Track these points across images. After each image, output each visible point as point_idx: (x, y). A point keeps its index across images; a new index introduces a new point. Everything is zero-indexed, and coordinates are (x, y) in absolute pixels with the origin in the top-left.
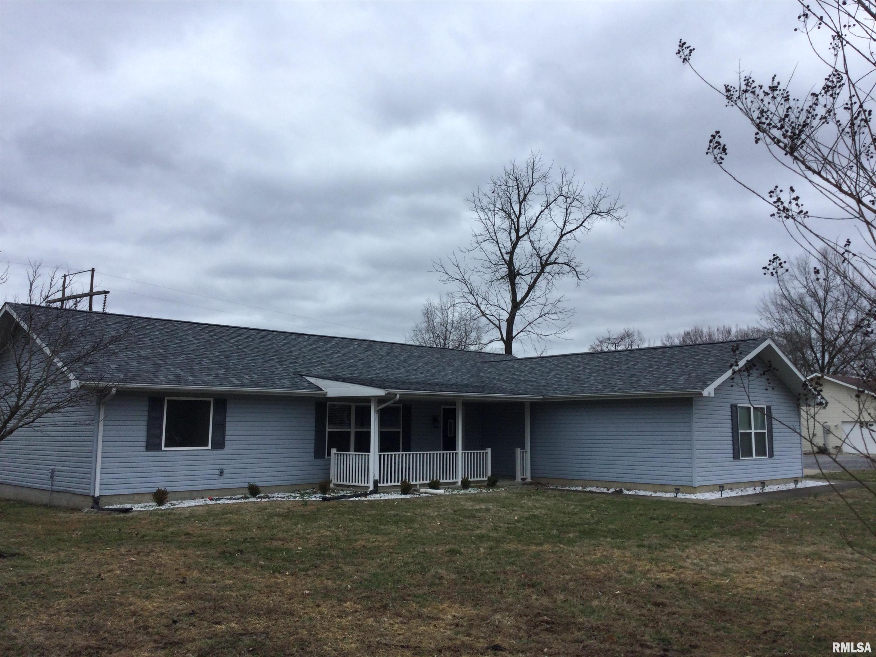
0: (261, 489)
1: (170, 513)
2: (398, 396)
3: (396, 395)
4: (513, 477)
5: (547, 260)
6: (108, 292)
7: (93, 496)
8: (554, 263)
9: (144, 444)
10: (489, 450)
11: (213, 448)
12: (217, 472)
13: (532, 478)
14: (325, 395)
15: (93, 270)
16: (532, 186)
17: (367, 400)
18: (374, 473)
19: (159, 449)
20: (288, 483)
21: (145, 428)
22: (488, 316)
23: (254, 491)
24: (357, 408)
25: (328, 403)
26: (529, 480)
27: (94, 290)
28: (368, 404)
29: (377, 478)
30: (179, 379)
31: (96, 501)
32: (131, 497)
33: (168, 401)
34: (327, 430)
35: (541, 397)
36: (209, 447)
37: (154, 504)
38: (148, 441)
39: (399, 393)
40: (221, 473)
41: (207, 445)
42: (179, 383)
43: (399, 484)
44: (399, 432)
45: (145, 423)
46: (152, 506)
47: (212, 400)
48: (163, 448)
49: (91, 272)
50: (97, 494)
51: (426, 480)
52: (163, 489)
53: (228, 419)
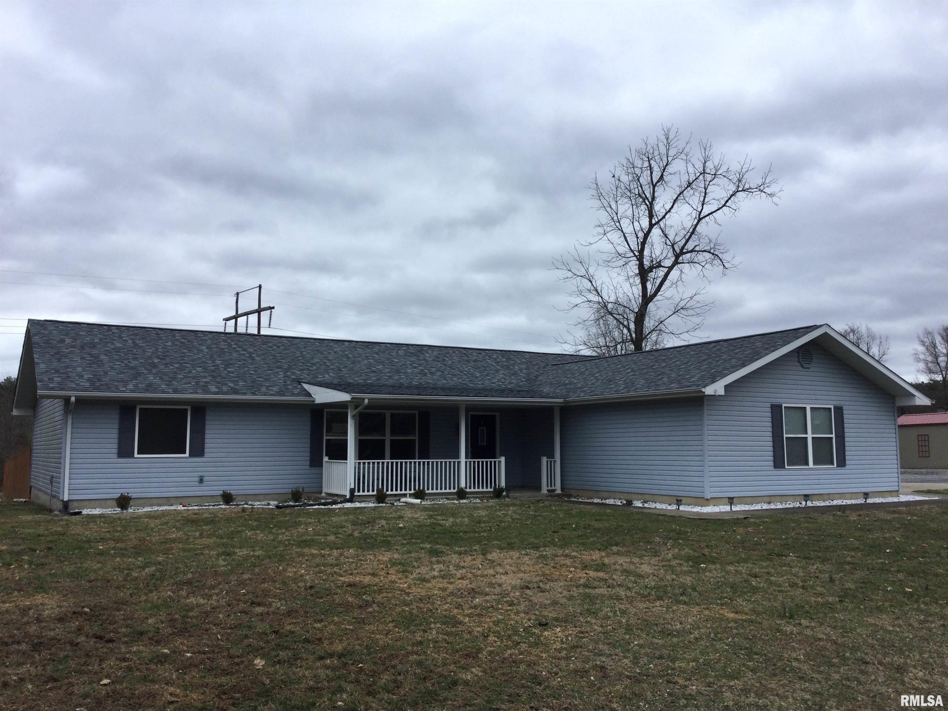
0: (234, 497)
1: (137, 518)
2: (366, 401)
3: (364, 399)
4: (538, 488)
5: (683, 248)
6: (273, 308)
7: (63, 500)
8: (692, 251)
9: (115, 451)
10: (503, 459)
11: (191, 455)
12: (197, 479)
13: (562, 489)
14: (314, 401)
15: (260, 287)
16: (667, 165)
17: (343, 405)
18: (350, 482)
19: (131, 455)
20: (280, 491)
21: (116, 436)
22: (615, 315)
23: (227, 498)
25: (326, 410)
26: (559, 491)
28: (345, 410)
29: (353, 487)
30: (149, 387)
31: (66, 505)
32: (102, 502)
33: (141, 409)
34: (325, 438)
36: (187, 455)
37: (119, 509)
38: (119, 448)
39: (367, 398)
40: (201, 481)
41: (185, 452)
43: (375, 493)
44: (415, 440)
45: (116, 431)
46: (113, 511)
47: (189, 408)
48: (136, 455)
49: (258, 288)
50: (66, 499)
51: (410, 490)
52: (126, 495)
53: (207, 427)
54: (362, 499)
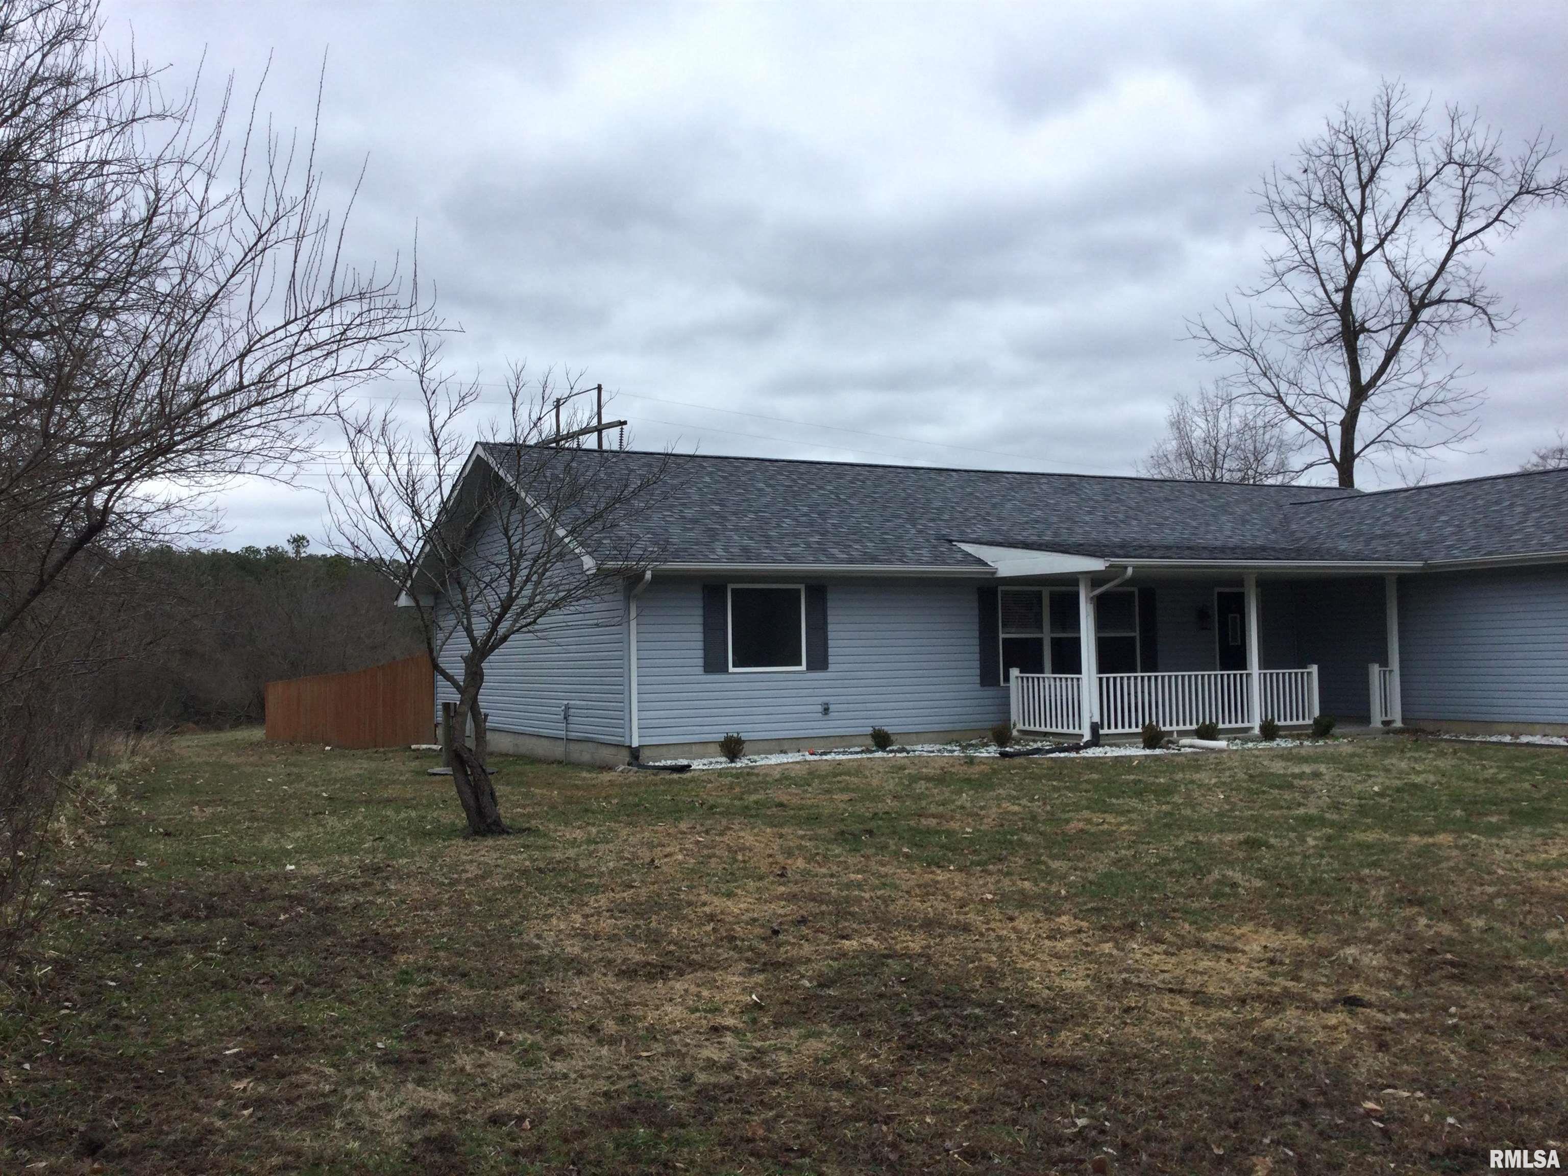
0: (893, 738)
1: (750, 772)
2: (1130, 571)
3: (1126, 567)
4: (1365, 719)
5: (1424, 297)
6: (625, 423)
7: (630, 747)
8: (1440, 301)
9: (700, 662)
10: (1314, 669)
11: (810, 668)
12: (820, 708)
13: (1404, 720)
14: (995, 573)
15: (599, 388)
16: (1386, 150)
17: (1071, 580)
18: (1090, 710)
19: (725, 670)
20: (936, 728)
21: (700, 636)
22: (1300, 417)
23: (881, 740)
24: (1052, 596)
25: (1000, 588)
26: (1398, 724)
27: (605, 421)
28: (1075, 589)
29: (1097, 719)
30: (747, 554)
31: (635, 754)
32: (686, 748)
33: (733, 590)
34: (1002, 636)
35: (1419, 564)
36: (803, 667)
37: (724, 759)
38: (706, 658)
39: (1131, 565)
40: (826, 711)
41: (800, 664)
42: (749, 559)
43: (1140, 730)
44: (1133, 638)
45: (700, 628)
46: (721, 762)
47: (802, 588)
48: (731, 669)
49: (596, 391)
50: (635, 744)
51: (1191, 724)
52: (735, 735)
53: (830, 619)
54: (1116, 740)
